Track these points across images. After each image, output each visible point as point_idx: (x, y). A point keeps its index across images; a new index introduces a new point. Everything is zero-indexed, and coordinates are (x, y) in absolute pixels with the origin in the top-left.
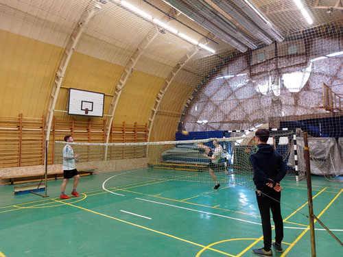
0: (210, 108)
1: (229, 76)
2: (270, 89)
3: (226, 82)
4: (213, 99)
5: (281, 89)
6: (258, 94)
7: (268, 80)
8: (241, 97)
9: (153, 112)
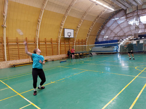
0: (109, 32)
1: (117, 19)
2: (135, 23)
4: (110, 28)
5: (139, 23)
6: (129, 25)
7: (134, 19)
8: (122, 27)
9: (88, 35)
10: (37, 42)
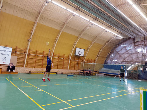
0: (118, 56)
1: (126, 45)
2: (142, 51)
3: (125, 47)
4: (119, 53)
6: (137, 52)
7: (141, 47)
8: (130, 53)
9: (97, 56)
10: (51, 56)
